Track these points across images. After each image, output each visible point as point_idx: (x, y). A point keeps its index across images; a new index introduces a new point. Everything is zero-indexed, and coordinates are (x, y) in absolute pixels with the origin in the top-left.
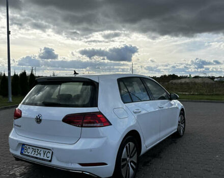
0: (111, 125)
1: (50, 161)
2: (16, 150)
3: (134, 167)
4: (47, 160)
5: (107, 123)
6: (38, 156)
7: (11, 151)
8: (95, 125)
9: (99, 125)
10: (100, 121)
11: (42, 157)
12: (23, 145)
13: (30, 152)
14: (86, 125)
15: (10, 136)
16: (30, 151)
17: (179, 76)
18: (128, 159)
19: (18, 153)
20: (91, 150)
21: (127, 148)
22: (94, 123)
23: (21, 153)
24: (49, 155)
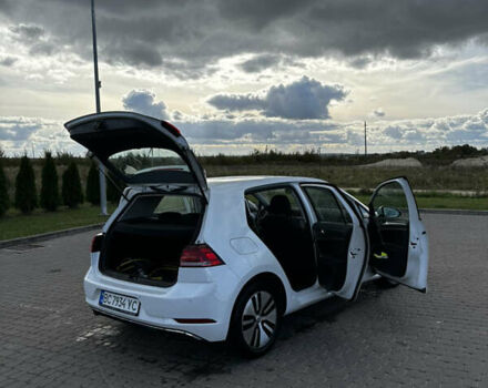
0: (223, 263)
1: (137, 315)
2: (93, 299)
3: (271, 330)
4: (132, 314)
5: (217, 261)
6: (122, 308)
7: (88, 300)
8: (199, 264)
9: (204, 263)
10: (206, 259)
11: (126, 309)
12: (103, 291)
13: (111, 302)
14: (186, 264)
15: (86, 279)
16: (111, 300)
17: (479, 148)
18: (257, 317)
19: (96, 303)
20: (190, 300)
21: (254, 299)
22: (197, 261)
23: (100, 303)
24: (136, 306)
